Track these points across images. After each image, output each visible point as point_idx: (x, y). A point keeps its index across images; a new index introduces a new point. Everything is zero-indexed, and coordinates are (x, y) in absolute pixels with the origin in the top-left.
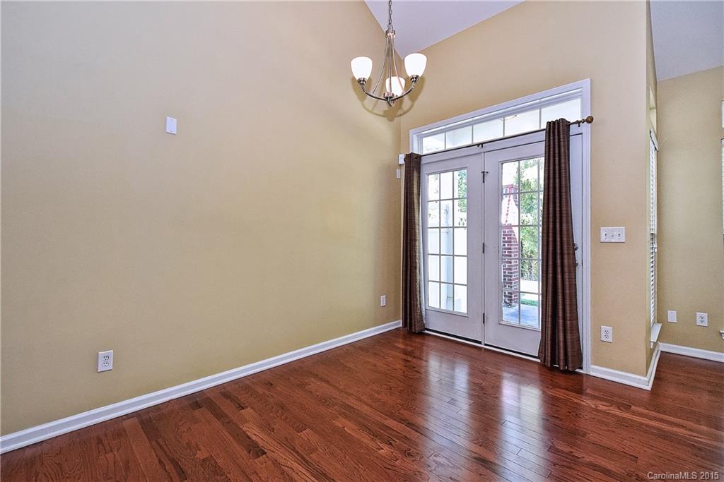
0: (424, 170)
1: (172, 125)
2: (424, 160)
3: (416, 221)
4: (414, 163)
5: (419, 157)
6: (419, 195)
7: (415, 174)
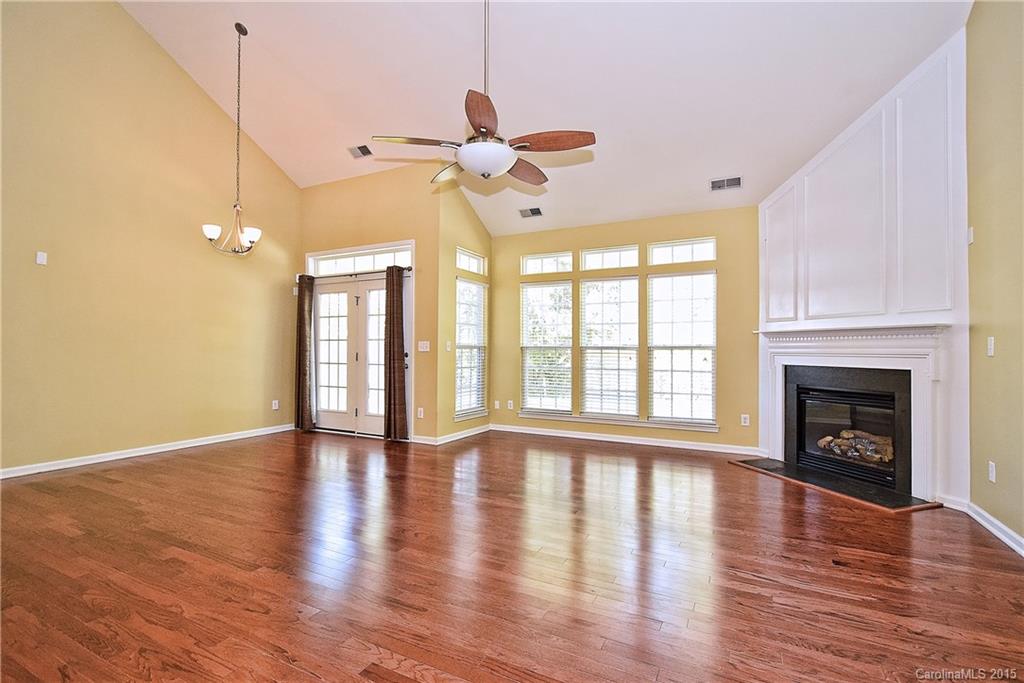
0: (317, 289)
1: (42, 258)
2: (317, 282)
3: (308, 335)
4: (307, 285)
5: (312, 279)
6: (311, 311)
7: (307, 294)
